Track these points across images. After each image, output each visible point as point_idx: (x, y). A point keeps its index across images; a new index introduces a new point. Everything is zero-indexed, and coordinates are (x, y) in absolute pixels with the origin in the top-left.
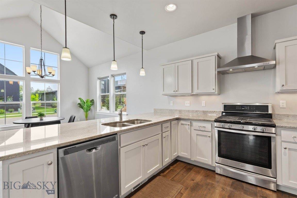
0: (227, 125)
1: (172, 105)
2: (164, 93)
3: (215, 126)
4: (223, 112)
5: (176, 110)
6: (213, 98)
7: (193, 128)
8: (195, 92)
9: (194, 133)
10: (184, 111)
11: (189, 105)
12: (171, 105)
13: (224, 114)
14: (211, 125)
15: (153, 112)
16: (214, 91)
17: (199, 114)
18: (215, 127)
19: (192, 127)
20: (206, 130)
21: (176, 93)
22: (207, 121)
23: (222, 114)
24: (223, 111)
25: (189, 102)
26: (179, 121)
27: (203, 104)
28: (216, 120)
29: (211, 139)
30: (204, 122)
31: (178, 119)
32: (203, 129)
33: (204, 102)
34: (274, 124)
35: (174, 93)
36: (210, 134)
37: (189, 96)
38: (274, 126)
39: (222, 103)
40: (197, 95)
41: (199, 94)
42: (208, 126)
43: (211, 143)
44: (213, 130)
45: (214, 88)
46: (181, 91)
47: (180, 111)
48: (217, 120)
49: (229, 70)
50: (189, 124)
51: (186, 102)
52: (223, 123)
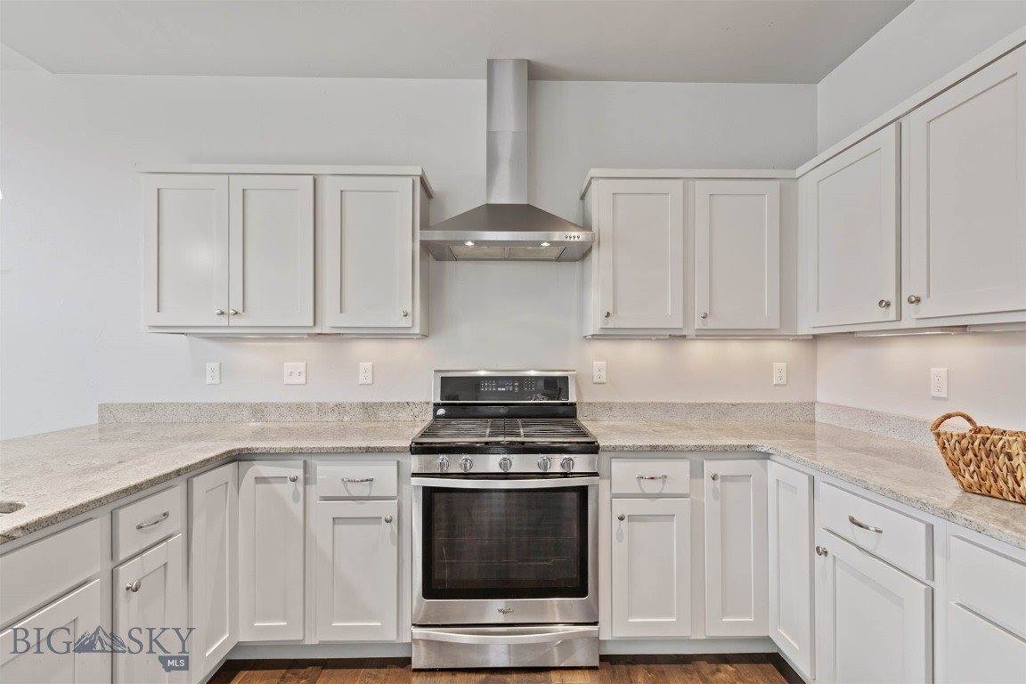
0: (456, 463)
1: (217, 380)
2: (161, 319)
3: (412, 471)
4: (437, 406)
5: (238, 405)
6: (403, 349)
7: (315, 492)
8: (329, 322)
9: (322, 514)
10: (278, 406)
11: (302, 380)
12: (209, 380)
13: (441, 412)
14: (395, 467)
15: (94, 420)
16: (405, 323)
17: (346, 419)
18: (414, 475)
19: (313, 487)
20: (374, 494)
21: (235, 321)
22: (381, 450)
23: (435, 411)
24: (438, 400)
25: (301, 366)
26: (244, 464)
27: (364, 377)
28: (417, 443)
29: (396, 531)
30: (367, 457)
31: (237, 458)
32: (363, 490)
33: (368, 365)
34: (593, 443)
35: (223, 321)
36: (389, 509)
37: (299, 338)
38: (592, 448)
39: (435, 371)
40: (337, 336)
41: (346, 331)
42: (384, 473)
43: (396, 548)
44: (404, 486)
45: (409, 310)
46: (259, 317)
47: (258, 410)
48: (421, 444)
49: (462, 243)
50: (299, 473)
51: (288, 366)
52: (441, 457)
